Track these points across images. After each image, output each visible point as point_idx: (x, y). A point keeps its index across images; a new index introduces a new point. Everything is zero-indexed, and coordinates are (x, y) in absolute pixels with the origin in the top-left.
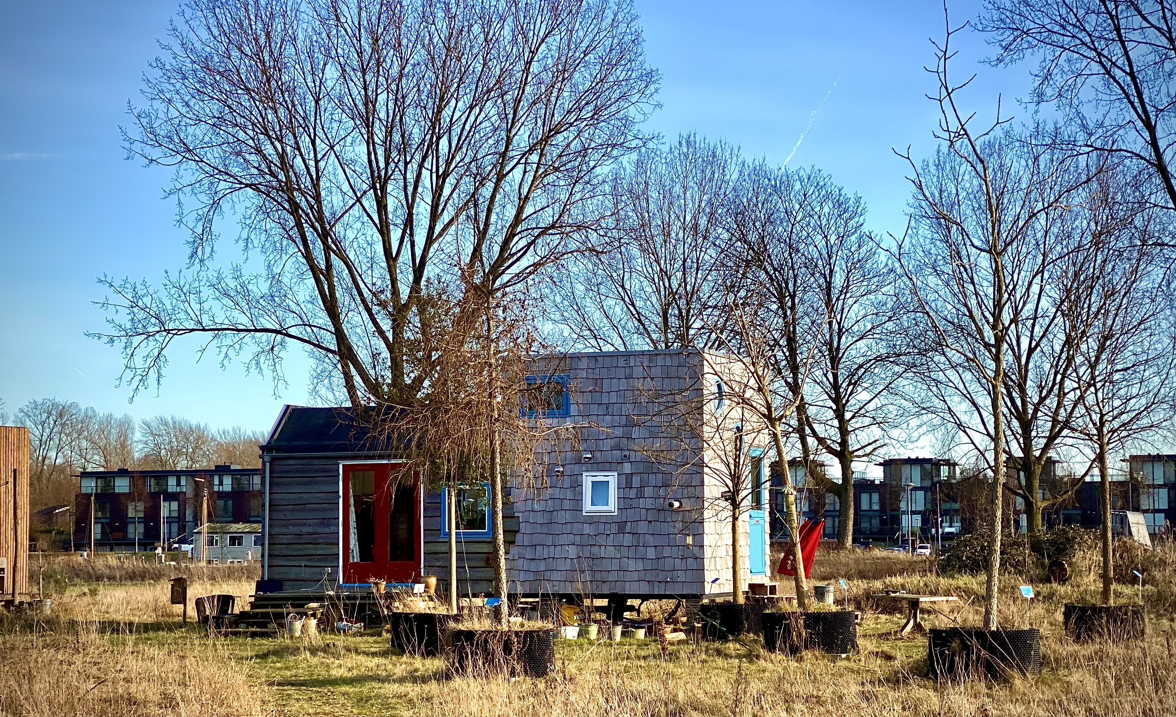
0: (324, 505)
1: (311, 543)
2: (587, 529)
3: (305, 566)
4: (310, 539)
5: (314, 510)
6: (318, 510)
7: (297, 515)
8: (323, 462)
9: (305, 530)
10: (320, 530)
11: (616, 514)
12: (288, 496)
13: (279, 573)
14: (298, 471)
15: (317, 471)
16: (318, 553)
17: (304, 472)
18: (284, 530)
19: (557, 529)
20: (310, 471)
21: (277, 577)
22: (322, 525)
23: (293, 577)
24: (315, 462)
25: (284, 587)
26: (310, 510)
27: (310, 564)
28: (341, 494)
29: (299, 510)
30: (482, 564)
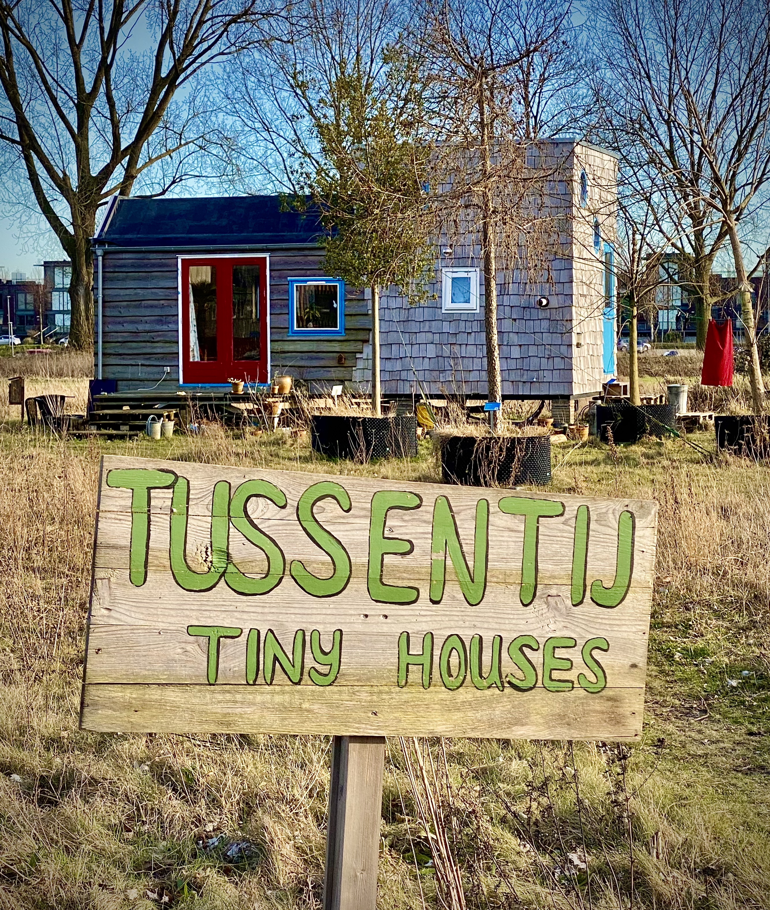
0: (162, 302)
1: (148, 342)
2: (446, 327)
3: (142, 365)
4: (147, 337)
5: (151, 306)
6: (156, 307)
7: (133, 312)
8: (160, 256)
9: (141, 327)
10: (158, 327)
11: (478, 311)
12: (122, 292)
13: (113, 373)
14: (133, 266)
15: (153, 265)
16: (155, 351)
17: (139, 266)
18: (119, 328)
19: (414, 327)
20: (146, 266)
21: (111, 376)
22: (160, 322)
23: (129, 376)
24: (152, 256)
25: (119, 387)
26: (146, 307)
27: (147, 363)
28: (180, 289)
29: (136, 307)
30: (334, 363)
